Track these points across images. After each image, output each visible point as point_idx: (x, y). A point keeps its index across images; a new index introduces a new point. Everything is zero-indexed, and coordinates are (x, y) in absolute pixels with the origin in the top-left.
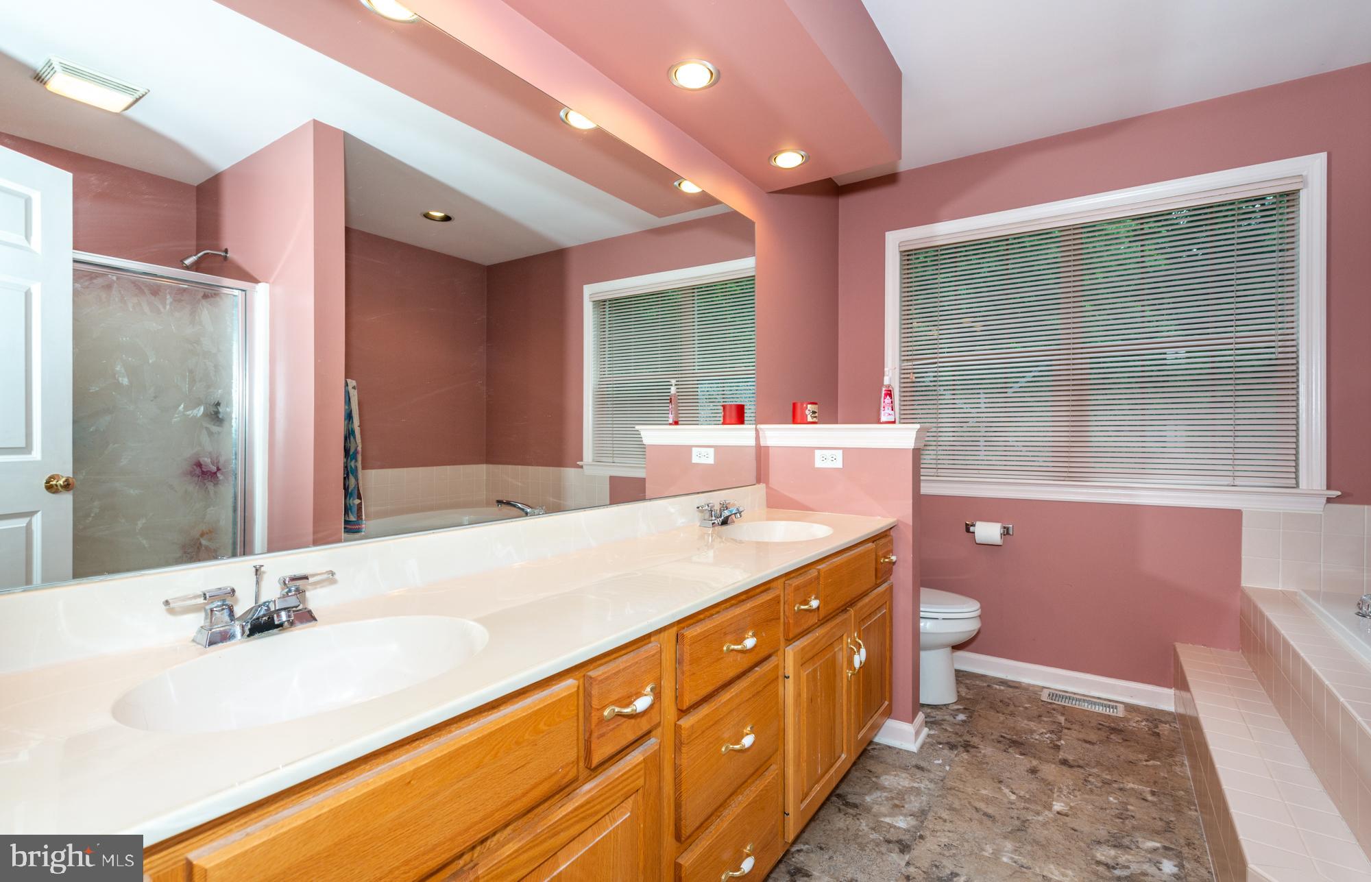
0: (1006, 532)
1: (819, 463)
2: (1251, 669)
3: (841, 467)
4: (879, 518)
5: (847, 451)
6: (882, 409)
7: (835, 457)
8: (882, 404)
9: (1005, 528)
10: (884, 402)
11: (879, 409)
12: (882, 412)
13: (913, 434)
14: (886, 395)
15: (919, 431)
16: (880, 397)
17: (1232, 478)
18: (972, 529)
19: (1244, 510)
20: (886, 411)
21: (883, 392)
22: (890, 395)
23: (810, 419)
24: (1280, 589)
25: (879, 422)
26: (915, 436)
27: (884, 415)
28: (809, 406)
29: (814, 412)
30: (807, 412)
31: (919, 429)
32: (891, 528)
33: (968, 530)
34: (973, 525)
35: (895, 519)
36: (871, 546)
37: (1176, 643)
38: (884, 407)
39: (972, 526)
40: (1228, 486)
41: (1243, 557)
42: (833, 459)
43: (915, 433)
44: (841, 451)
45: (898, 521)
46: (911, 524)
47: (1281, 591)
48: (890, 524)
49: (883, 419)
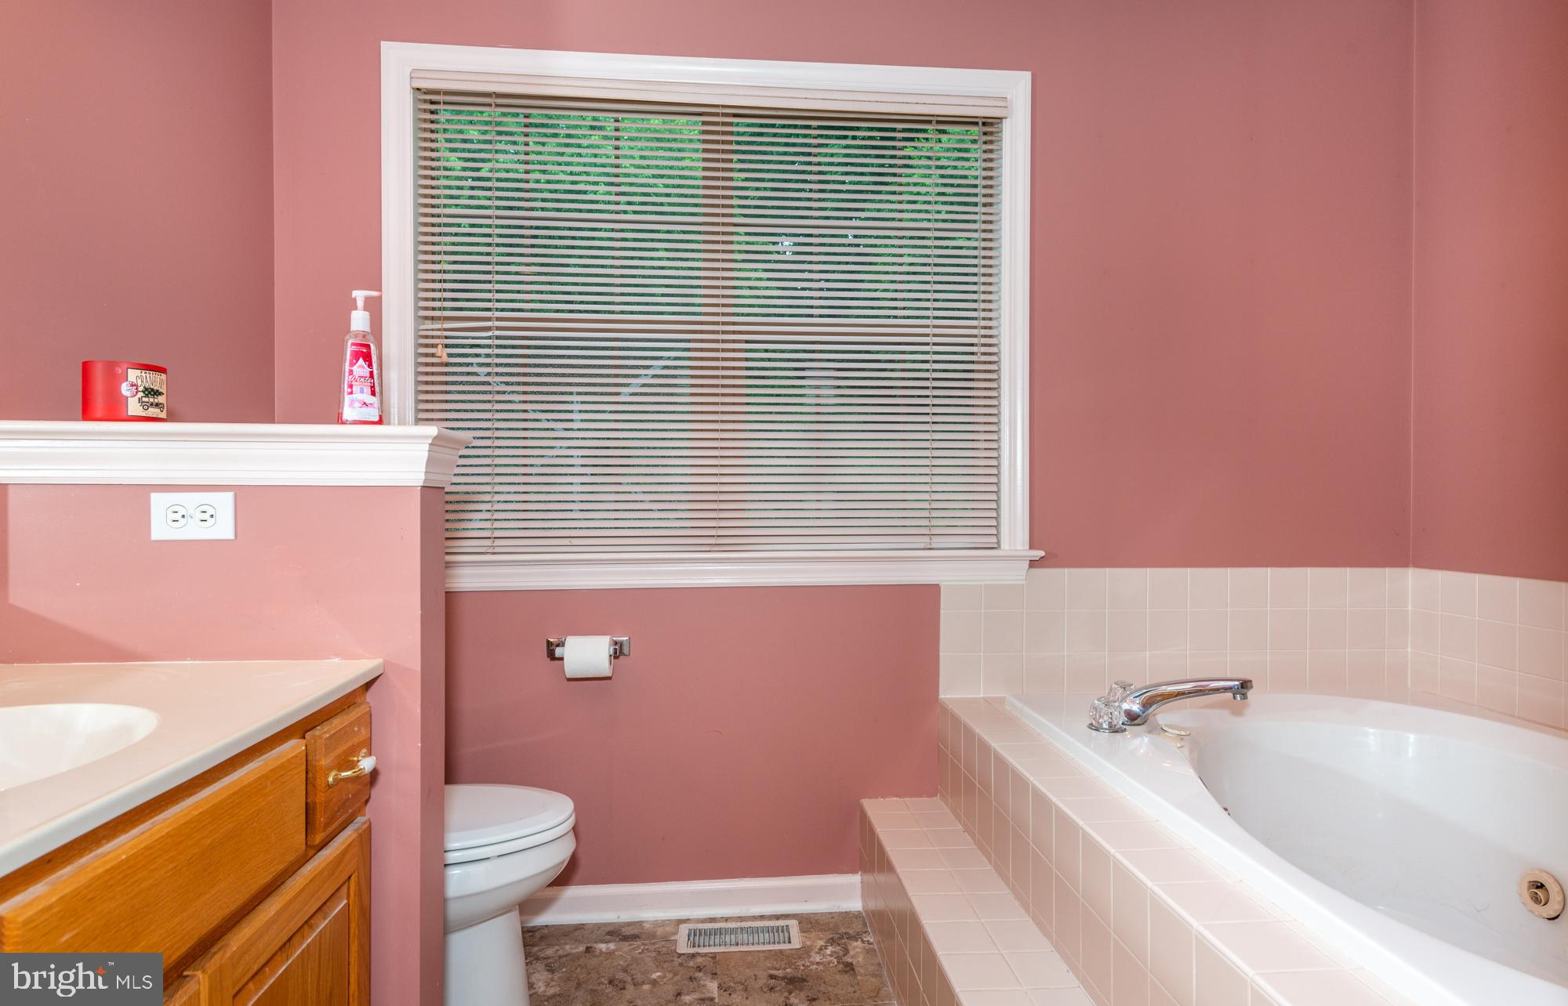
0: (618, 652)
1: (161, 529)
2: (960, 827)
3: (231, 536)
4: (337, 660)
5: (246, 497)
6: (347, 389)
7: (211, 511)
8: (347, 378)
9: (616, 643)
10: (351, 372)
11: (340, 391)
12: (347, 398)
13: (422, 451)
14: (356, 356)
15: (437, 442)
16: (342, 360)
17: (928, 537)
18: (558, 652)
19: (942, 585)
20: (358, 396)
21: (349, 350)
22: (367, 358)
23: (134, 408)
24: (981, 696)
25: (340, 420)
26: (426, 454)
27: (351, 405)
28: (133, 375)
29: (151, 392)
30: (125, 389)
31: (435, 438)
32: (368, 685)
33: (551, 655)
34: (561, 644)
35: (378, 661)
36: (294, 747)
37: (863, 800)
38: (351, 386)
39: (558, 645)
40: (925, 549)
41: (941, 654)
42: (206, 516)
43: (427, 447)
44: (229, 496)
45: (386, 664)
46: (418, 668)
47: (983, 698)
48: (364, 675)
49: (348, 413)
